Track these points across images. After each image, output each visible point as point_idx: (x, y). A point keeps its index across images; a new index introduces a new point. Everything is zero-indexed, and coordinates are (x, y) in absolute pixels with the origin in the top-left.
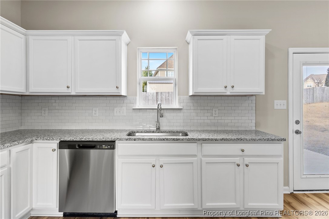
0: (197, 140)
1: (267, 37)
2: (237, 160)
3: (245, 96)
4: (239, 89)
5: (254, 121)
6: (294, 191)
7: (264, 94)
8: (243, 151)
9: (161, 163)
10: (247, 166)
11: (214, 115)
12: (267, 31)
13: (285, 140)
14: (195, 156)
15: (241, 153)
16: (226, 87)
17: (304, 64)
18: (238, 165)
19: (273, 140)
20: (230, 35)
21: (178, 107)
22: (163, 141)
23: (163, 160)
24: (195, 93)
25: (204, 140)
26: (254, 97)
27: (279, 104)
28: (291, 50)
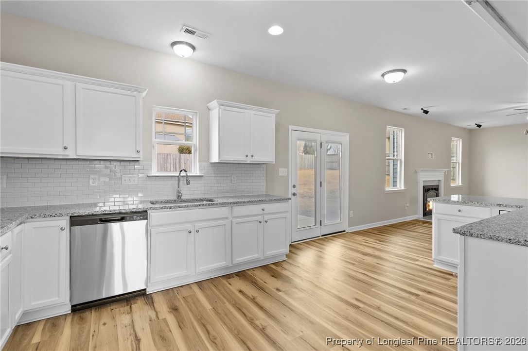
0: (229, 203)
1: (277, 115)
2: (260, 218)
3: (258, 164)
4: (257, 159)
5: (265, 187)
6: (292, 242)
7: (274, 163)
8: (263, 210)
9: (197, 229)
10: (266, 222)
11: (233, 182)
12: (277, 111)
13: (290, 199)
14: (227, 218)
15: (262, 212)
16: (247, 156)
17: (298, 140)
18: (260, 222)
19: (283, 200)
20: (249, 109)
21: (198, 174)
22: (200, 207)
23: (198, 226)
24: (221, 160)
25: (235, 203)
26: (265, 166)
27: (282, 172)
28: (291, 127)
